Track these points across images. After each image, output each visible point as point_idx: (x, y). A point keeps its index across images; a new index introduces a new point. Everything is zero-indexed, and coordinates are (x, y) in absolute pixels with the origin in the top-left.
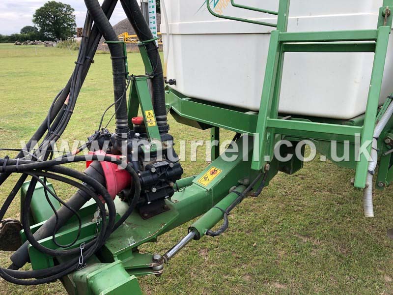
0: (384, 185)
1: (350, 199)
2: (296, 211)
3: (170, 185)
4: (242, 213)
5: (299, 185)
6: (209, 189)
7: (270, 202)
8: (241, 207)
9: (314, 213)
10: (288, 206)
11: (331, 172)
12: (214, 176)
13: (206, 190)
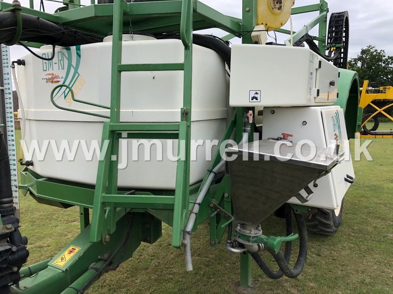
0: (215, 243)
1: (216, 261)
2: (167, 280)
3: (12, 270)
4: (115, 291)
5: (172, 253)
6: (64, 269)
7: (143, 275)
8: (114, 285)
9: (184, 279)
10: (160, 276)
11: (201, 237)
12: (72, 254)
13: (61, 271)
